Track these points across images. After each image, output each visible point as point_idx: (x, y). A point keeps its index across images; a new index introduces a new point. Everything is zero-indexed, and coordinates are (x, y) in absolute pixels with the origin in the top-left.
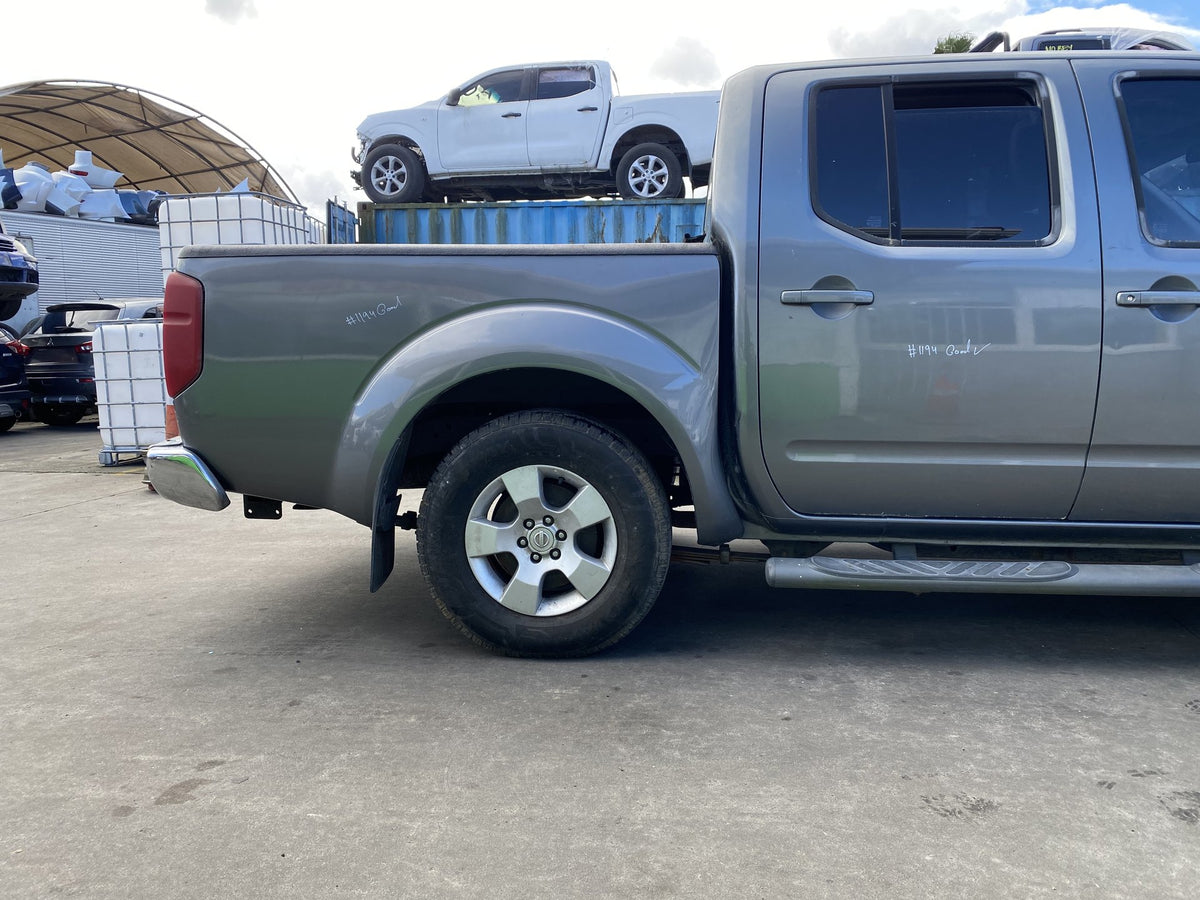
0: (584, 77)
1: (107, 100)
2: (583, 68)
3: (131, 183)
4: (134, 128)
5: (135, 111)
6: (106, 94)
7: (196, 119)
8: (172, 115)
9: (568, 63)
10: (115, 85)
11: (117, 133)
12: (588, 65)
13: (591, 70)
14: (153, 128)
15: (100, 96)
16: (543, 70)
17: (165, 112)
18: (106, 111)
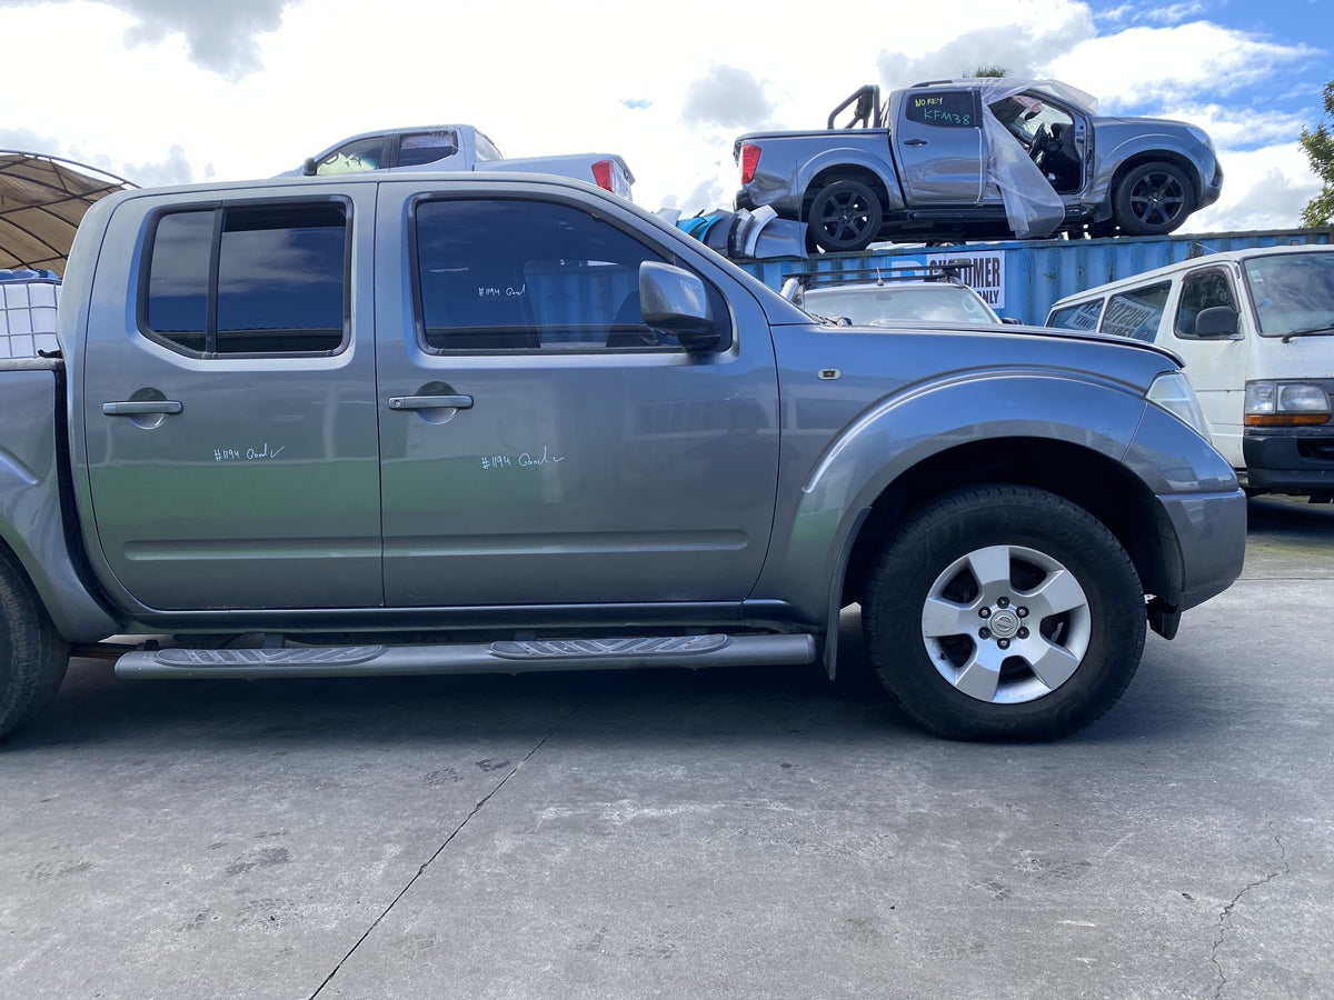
0: (447, 142)
1: (17, 169)
2: (446, 133)
3: (23, 264)
4: (53, 198)
5: (52, 179)
6: (15, 163)
7: (119, 186)
8: (92, 183)
9: (431, 127)
10: (22, 154)
11: (37, 204)
12: (451, 130)
13: (454, 134)
14: (75, 197)
15: (10, 165)
16: (404, 136)
17: (83, 179)
18: (19, 180)
